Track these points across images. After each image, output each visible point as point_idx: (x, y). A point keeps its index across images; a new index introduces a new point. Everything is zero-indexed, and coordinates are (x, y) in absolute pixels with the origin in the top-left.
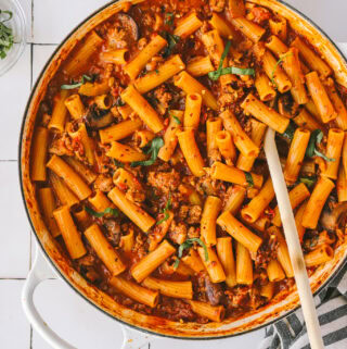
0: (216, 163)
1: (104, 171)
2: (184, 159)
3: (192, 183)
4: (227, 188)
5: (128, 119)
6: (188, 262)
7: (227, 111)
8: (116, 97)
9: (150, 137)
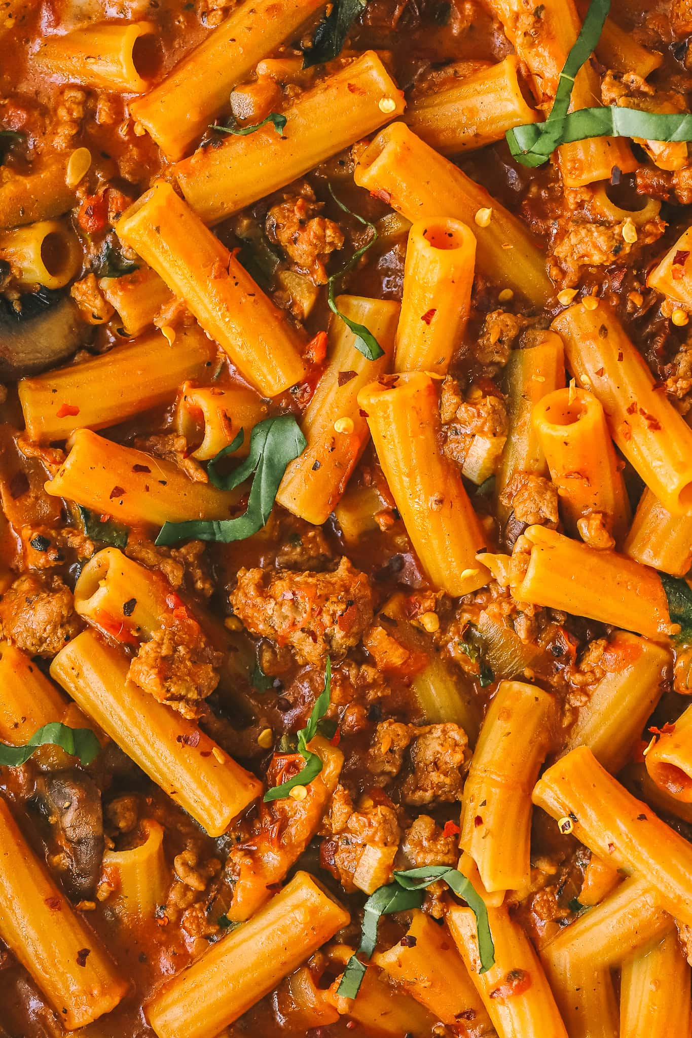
0: (533, 532)
1: (38, 560)
2: (395, 514)
3: (430, 623)
4: (582, 649)
5: (150, 332)
6: (405, 975)
7: (590, 304)
8: (98, 237)
9: (243, 415)
